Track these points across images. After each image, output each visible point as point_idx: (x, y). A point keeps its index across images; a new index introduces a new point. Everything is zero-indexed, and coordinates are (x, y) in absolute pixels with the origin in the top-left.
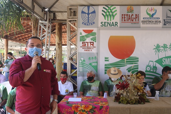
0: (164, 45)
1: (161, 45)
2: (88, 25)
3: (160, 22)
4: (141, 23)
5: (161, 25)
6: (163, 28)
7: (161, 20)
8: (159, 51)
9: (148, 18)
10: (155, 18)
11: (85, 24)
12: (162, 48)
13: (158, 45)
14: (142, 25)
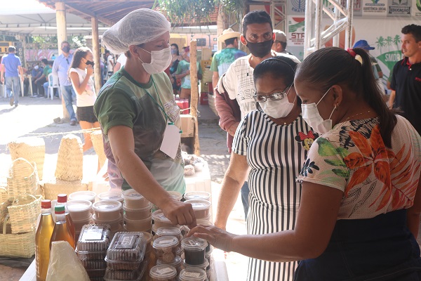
0: (388, 37)
1: (385, 37)
2: (299, 11)
3: (384, 9)
4: (363, 11)
5: (385, 13)
6: (388, 16)
7: (386, 6)
8: (382, 44)
9: (371, 5)
10: (379, 5)
11: (296, 10)
12: (386, 42)
13: (381, 37)
14: (364, 13)
